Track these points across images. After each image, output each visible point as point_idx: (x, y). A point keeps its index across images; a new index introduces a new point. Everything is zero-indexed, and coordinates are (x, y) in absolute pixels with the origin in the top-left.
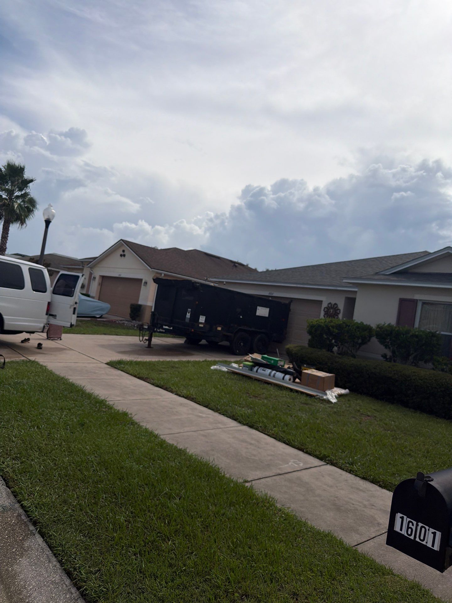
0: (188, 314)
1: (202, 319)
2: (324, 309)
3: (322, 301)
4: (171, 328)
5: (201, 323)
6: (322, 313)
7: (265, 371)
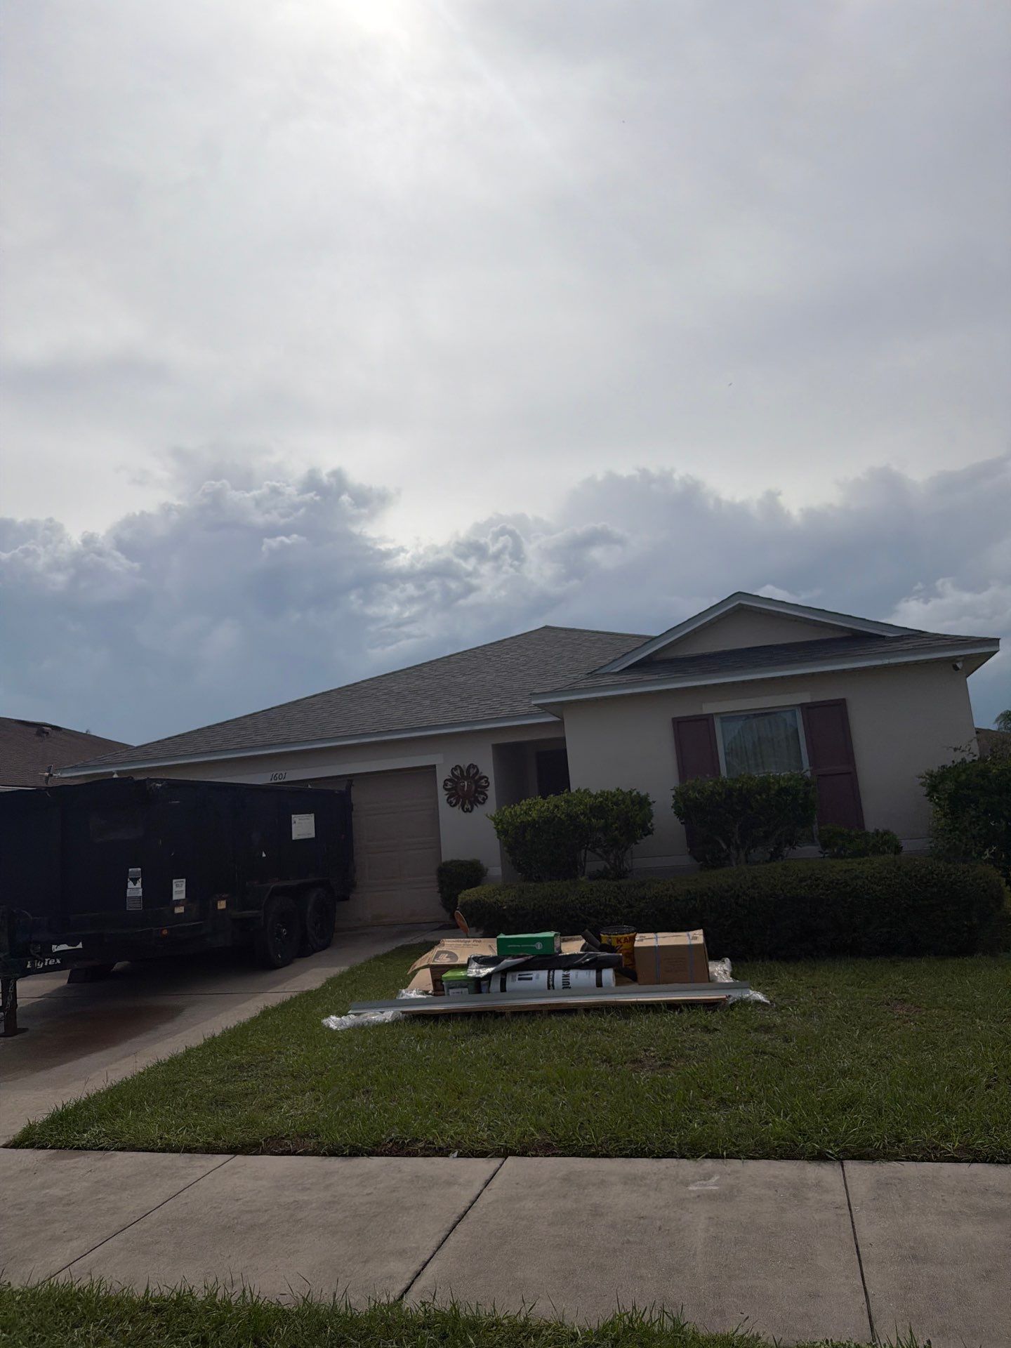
0: (130, 884)
1: (179, 890)
2: (445, 784)
3: (434, 766)
4: (80, 946)
5: (178, 903)
6: (442, 795)
7: (531, 979)
